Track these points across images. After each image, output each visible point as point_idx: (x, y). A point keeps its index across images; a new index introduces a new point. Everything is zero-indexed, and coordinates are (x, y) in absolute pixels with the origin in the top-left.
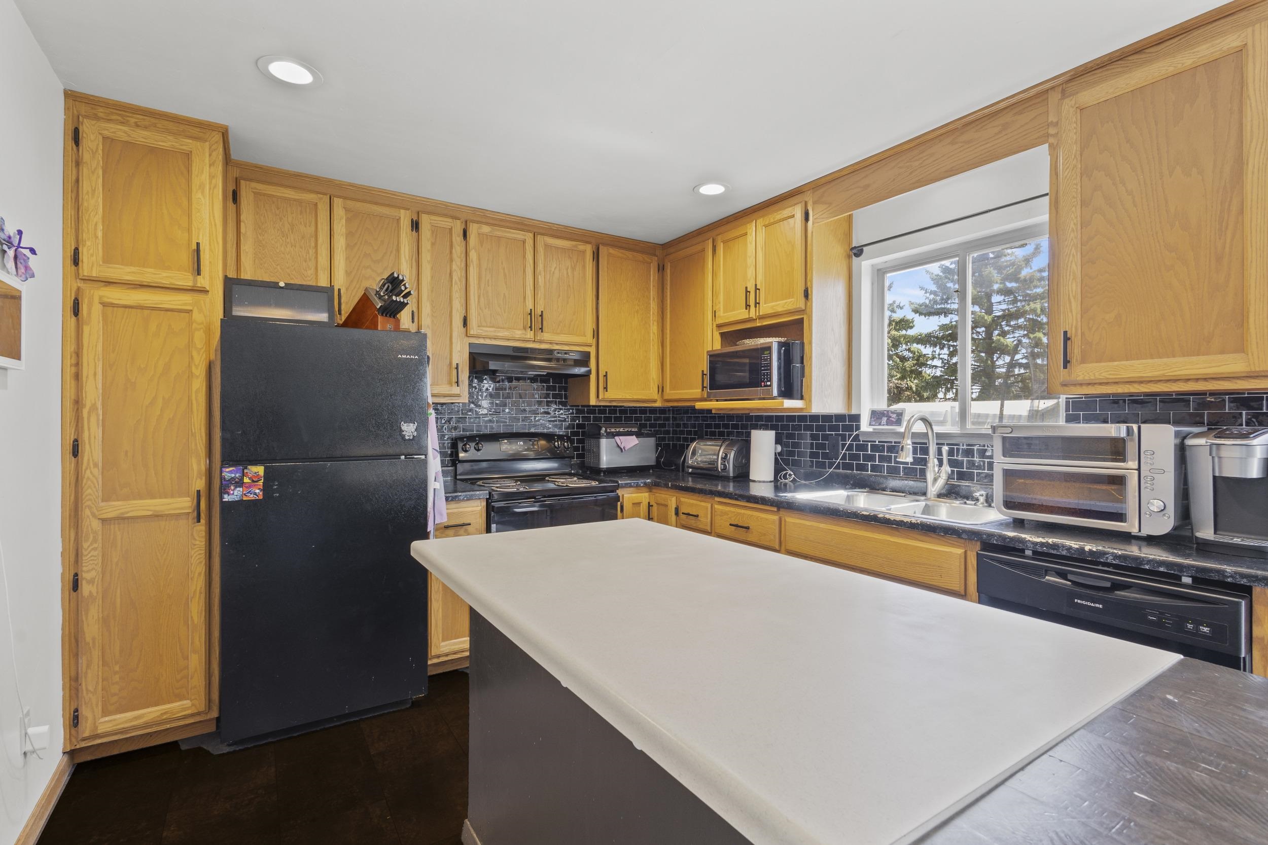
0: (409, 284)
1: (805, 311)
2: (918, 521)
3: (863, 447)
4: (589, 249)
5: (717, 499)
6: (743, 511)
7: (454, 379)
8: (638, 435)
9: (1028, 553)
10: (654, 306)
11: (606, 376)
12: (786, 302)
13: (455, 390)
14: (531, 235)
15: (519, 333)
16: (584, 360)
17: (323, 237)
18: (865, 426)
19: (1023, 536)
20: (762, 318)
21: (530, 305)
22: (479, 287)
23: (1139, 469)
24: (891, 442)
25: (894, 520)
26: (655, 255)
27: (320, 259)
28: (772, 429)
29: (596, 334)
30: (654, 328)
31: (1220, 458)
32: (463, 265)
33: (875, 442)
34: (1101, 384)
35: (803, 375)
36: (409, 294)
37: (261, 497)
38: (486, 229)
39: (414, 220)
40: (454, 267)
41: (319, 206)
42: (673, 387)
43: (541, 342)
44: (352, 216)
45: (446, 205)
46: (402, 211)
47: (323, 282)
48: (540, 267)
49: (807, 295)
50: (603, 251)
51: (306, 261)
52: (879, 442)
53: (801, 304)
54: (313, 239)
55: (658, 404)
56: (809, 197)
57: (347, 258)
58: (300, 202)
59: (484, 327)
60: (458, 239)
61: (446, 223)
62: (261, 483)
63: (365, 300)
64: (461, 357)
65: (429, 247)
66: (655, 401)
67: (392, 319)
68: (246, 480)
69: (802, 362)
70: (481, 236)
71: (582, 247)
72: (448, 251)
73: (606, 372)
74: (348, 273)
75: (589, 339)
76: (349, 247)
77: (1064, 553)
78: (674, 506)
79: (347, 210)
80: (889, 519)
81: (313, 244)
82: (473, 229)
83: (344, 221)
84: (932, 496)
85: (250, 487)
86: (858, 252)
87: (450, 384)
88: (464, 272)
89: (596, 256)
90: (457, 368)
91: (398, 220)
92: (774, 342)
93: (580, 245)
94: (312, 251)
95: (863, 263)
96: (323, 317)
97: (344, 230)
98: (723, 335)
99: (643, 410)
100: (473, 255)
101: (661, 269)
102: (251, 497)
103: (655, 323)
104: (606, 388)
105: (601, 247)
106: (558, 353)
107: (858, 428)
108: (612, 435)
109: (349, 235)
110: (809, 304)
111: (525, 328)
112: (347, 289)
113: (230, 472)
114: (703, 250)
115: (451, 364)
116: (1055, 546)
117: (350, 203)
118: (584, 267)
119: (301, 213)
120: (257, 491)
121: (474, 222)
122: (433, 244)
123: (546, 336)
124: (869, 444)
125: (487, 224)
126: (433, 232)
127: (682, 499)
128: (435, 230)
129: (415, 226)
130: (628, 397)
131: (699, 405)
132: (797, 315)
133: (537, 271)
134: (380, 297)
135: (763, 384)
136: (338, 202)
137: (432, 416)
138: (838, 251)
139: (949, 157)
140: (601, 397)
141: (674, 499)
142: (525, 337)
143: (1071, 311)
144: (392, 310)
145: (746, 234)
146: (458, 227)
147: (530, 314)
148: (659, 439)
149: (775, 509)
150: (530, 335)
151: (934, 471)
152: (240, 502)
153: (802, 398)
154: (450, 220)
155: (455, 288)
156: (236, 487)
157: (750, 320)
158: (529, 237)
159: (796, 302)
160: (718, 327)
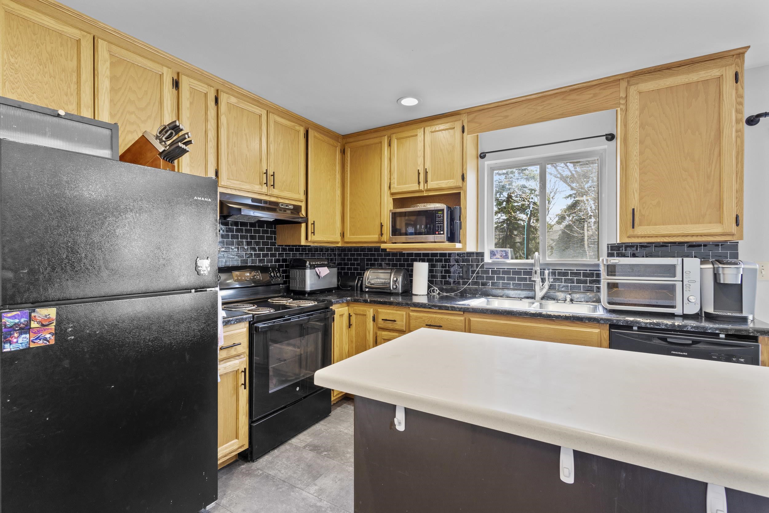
1: (463, 188)
2: (571, 315)
3: (487, 272)
4: (302, 130)
5: (411, 308)
6: (434, 316)
8: (329, 267)
9: (635, 328)
10: (338, 177)
11: (313, 224)
12: (449, 182)
14: (266, 112)
15: (257, 188)
16: (298, 210)
17: (86, 75)
18: (487, 259)
19: (639, 319)
20: (428, 190)
21: (264, 166)
22: (227, 147)
23: (682, 281)
24: (505, 269)
25: (554, 315)
26: (340, 142)
27: (83, 95)
28: (425, 262)
29: (306, 193)
31: (724, 274)
32: (216, 125)
33: (494, 269)
34: (648, 237)
35: (461, 228)
37: (52, 342)
38: (233, 100)
39: (175, 79)
40: (209, 126)
41: (83, 43)
42: (352, 234)
43: (273, 196)
44: (116, 62)
45: (201, 70)
46: (164, 69)
48: (271, 136)
49: (463, 178)
50: (311, 133)
51: (66, 95)
52: (496, 269)
53: (460, 183)
54: (75, 75)
55: (340, 245)
56: (465, 119)
57: (111, 101)
58: (60, 34)
59: (232, 180)
60: (211, 103)
61: (202, 88)
62: (53, 327)
65: (188, 105)
66: (338, 243)
67: (170, 164)
68: (34, 325)
69: (460, 220)
70: (230, 105)
71: (298, 128)
72: (203, 112)
73: (314, 221)
74: (112, 115)
75: (301, 196)
76: (113, 90)
77: (663, 327)
78: (372, 315)
79: (111, 54)
80: (550, 315)
81: (75, 79)
82: (223, 98)
83: (108, 64)
84: (539, 299)
85: (39, 332)
86: (483, 156)
88: (216, 132)
89: (307, 137)
91: (161, 76)
92: (444, 206)
93: (296, 126)
94: (74, 87)
95: (485, 163)
97: (108, 73)
98: (394, 200)
100: (223, 119)
101: (343, 152)
102: (41, 343)
103: (339, 189)
104: (313, 233)
105: (309, 130)
106: (282, 205)
107: (482, 260)
108: (313, 267)
109: (113, 78)
110: (464, 184)
111: (261, 184)
113: (14, 317)
114: (381, 143)
116: (658, 324)
117: (114, 48)
118: (298, 143)
119: (62, 45)
120: (48, 336)
121: (223, 91)
122: (191, 103)
123: (276, 192)
124: (490, 270)
125: (234, 95)
126: (191, 93)
127: (379, 310)
128: (193, 91)
129: (176, 84)
130: (325, 239)
131: (383, 246)
132: (457, 190)
133: (269, 140)
134: (161, 142)
135: (437, 233)
136: (102, 45)
139: (561, 107)
140: (309, 239)
141: (372, 310)
142: (261, 191)
143: (635, 198)
144: (174, 155)
145: (416, 135)
146: (211, 94)
147: (265, 173)
149: (462, 313)
150: (264, 189)
151: (540, 285)
152: (27, 350)
153: (460, 242)
154: (206, 86)
156: (21, 334)
157: (421, 191)
158: (264, 113)
159: (455, 182)
160: (392, 194)
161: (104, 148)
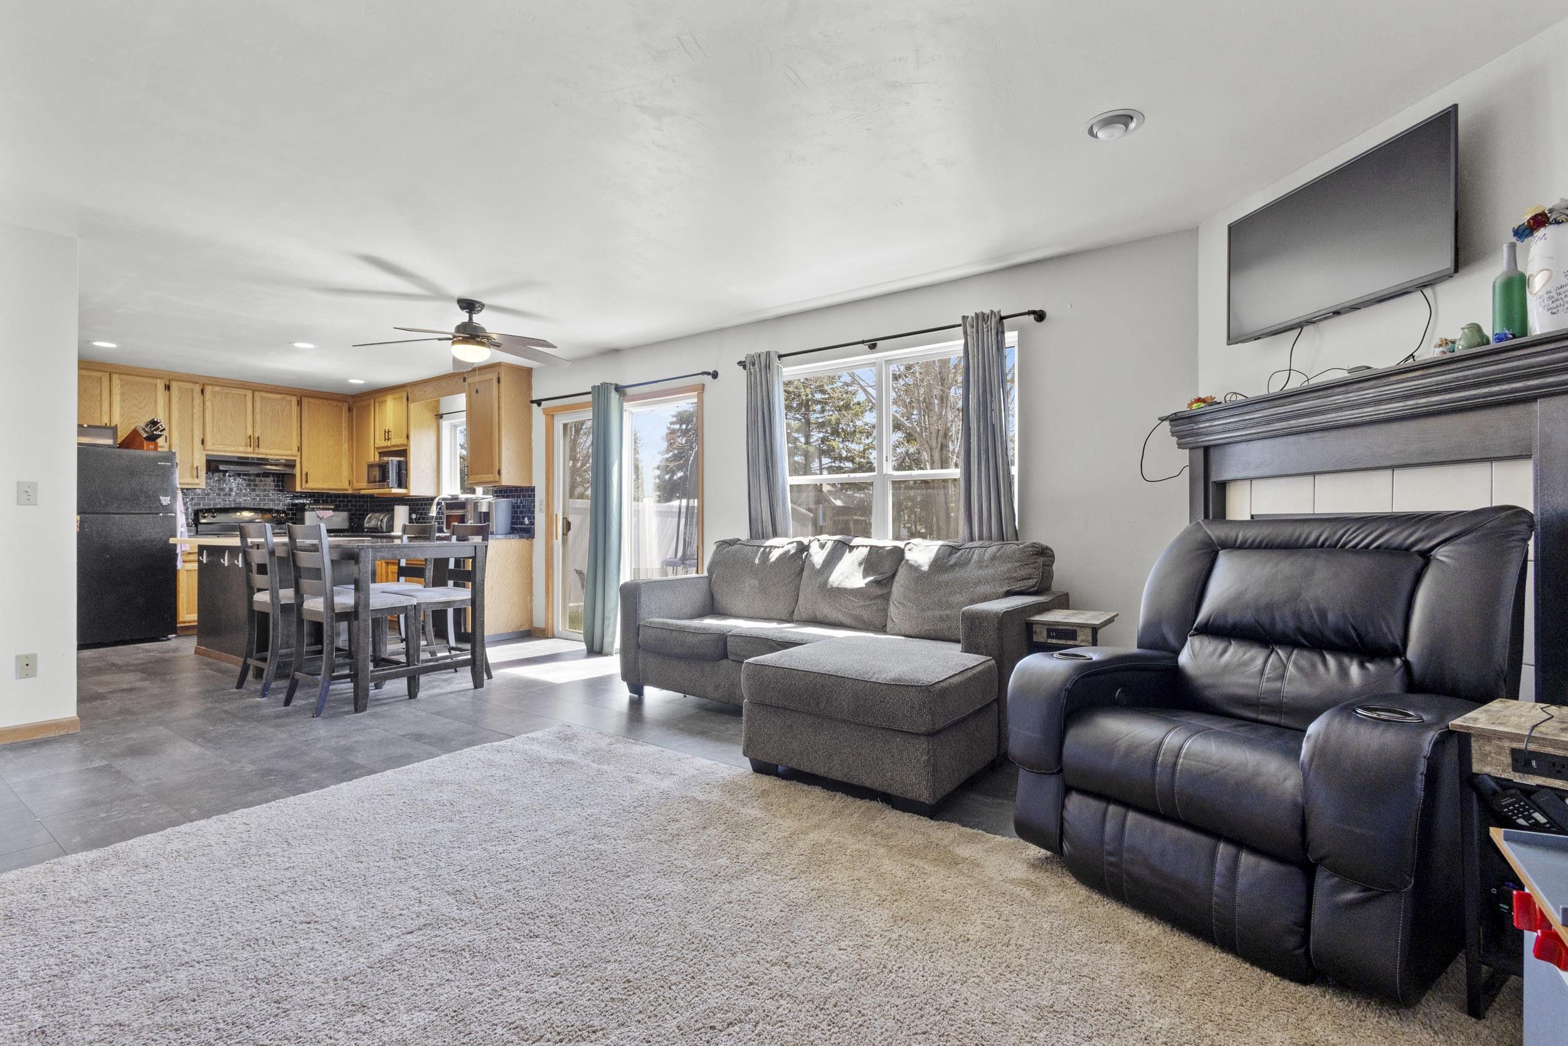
0: (163, 424)
1: (407, 445)
4: (294, 400)
7: (195, 475)
8: (334, 510)
10: (345, 433)
11: (307, 474)
12: (401, 440)
13: (196, 481)
14: (251, 392)
15: (242, 449)
16: (291, 465)
17: (106, 396)
21: (250, 432)
22: (213, 422)
26: (346, 402)
28: (406, 505)
29: (300, 449)
30: (346, 446)
32: (202, 409)
35: (407, 477)
36: (164, 430)
38: (218, 389)
39: (167, 384)
40: (195, 411)
41: (103, 379)
42: (357, 482)
43: (258, 454)
44: (124, 384)
45: (189, 375)
46: (159, 380)
47: (105, 420)
48: (258, 409)
49: (408, 437)
50: (305, 400)
51: (94, 409)
53: (406, 442)
54: (99, 397)
55: (350, 492)
56: (409, 389)
57: (121, 407)
58: (90, 377)
59: (216, 445)
60: (197, 395)
61: (189, 385)
63: (135, 433)
64: (200, 461)
65: (177, 399)
66: (347, 490)
67: (153, 443)
69: (406, 471)
70: (214, 394)
71: (289, 398)
72: (190, 402)
73: (308, 472)
74: (122, 415)
75: (295, 451)
76: (122, 401)
79: (121, 380)
81: (99, 399)
82: (208, 389)
83: (119, 387)
86: (440, 416)
87: (192, 477)
88: (202, 414)
89: (300, 403)
90: (197, 468)
91: (156, 385)
92: (395, 459)
93: (287, 396)
94: (98, 404)
95: (444, 422)
96: (110, 442)
97: (119, 392)
98: (380, 453)
99: (337, 496)
100: (208, 404)
101: (350, 410)
103: (347, 443)
104: (307, 482)
105: (303, 398)
106: (272, 460)
108: (313, 510)
109: (123, 394)
110: (409, 442)
111: (246, 446)
112: (121, 424)
114: (369, 405)
115: (193, 466)
117: (123, 376)
118: (291, 409)
119: (91, 382)
121: (208, 384)
122: (180, 398)
123: (262, 450)
125: (219, 386)
128: (180, 390)
129: (168, 388)
130: (324, 487)
131: (362, 492)
132: (405, 447)
133: (256, 412)
134: (146, 432)
135: (387, 481)
136: (115, 376)
137: (180, 495)
138: (429, 416)
140: (303, 487)
142: (246, 451)
144: (153, 438)
145: (386, 401)
146: (198, 388)
147: (250, 437)
148: (352, 515)
150: (250, 450)
153: (406, 488)
154: (192, 384)
155: (195, 423)
157: (387, 447)
158: (249, 392)
159: (403, 441)
160: (378, 448)
161: (109, 438)
